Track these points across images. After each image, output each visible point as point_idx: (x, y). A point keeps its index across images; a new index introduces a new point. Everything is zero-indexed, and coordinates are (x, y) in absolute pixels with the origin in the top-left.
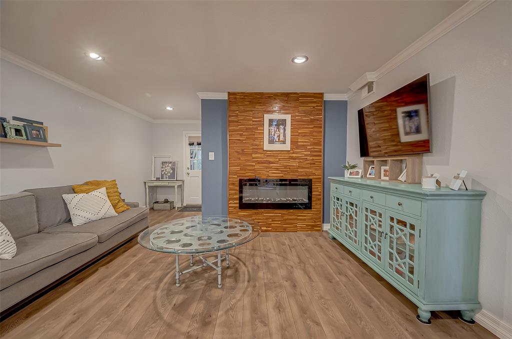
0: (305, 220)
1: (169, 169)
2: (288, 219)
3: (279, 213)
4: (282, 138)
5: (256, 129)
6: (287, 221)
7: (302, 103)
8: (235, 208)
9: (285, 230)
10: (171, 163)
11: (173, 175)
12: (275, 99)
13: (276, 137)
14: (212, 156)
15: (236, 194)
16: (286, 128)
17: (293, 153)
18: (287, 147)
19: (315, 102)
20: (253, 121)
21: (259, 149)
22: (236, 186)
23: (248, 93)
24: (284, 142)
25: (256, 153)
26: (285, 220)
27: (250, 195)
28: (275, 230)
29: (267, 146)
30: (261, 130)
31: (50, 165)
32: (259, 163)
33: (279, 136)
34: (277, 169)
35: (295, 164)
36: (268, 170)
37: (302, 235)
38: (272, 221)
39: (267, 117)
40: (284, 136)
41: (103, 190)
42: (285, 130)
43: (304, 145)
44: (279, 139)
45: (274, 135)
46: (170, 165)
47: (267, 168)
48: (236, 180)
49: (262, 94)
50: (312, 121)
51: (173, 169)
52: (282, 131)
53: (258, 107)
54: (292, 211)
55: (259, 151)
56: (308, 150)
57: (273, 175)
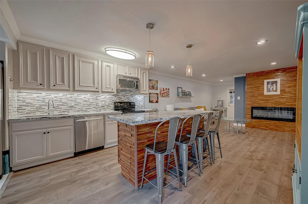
0: (291, 127)
1: (220, 103)
2: (279, 125)
3: (273, 122)
5: (260, 86)
6: (278, 127)
7: (288, 72)
8: (249, 118)
9: (277, 130)
10: (221, 101)
11: (222, 106)
12: (271, 73)
13: (271, 89)
14: (239, 98)
15: (250, 113)
16: (278, 85)
17: (282, 95)
18: (278, 93)
20: (259, 83)
22: (250, 109)
23: (255, 73)
24: (276, 91)
25: (260, 96)
26: (277, 126)
27: (257, 113)
28: (271, 129)
29: (266, 93)
30: (263, 87)
31: (191, 101)
32: (261, 100)
33: (273, 89)
34: (272, 103)
35: (281, 100)
36: (267, 103)
37: (287, 133)
38: (269, 125)
39: (266, 81)
40: (276, 88)
41: (203, 108)
42: (276, 85)
43: (289, 92)
45: (270, 88)
46: (221, 102)
47: (266, 102)
48: (250, 107)
49: (263, 72)
52: (275, 86)
53: (261, 77)
54: (281, 122)
55: (261, 95)
56: (293, 94)
57: (269, 105)
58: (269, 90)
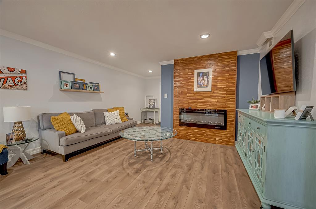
0: (221, 137)
1: (152, 103)
2: (209, 135)
3: (203, 130)
4: (206, 84)
5: (190, 79)
6: (209, 136)
7: (220, 60)
8: (177, 125)
9: (207, 141)
11: (154, 106)
12: (202, 60)
13: (202, 83)
14: (166, 96)
15: (178, 117)
16: (209, 77)
17: (214, 93)
18: (209, 89)
19: (230, 58)
20: (188, 75)
21: (191, 91)
22: (178, 112)
23: (185, 59)
24: (207, 86)
25: (190, 93)
26: (208, 135)
27: (186, 118)
28: (201, 140)
29: (196, 89)
30: (192, 80)
31: (101, 100)
32: (191, 99)
33: (204, 83)
34: (203, 103)
35: (213, 99)
36: (197, 104)
37: (218, 146)
38: (199, 135)
39: (196, 72)
40: (208, 82)
41: (118, 111)
42: (208, 78)
43: (221, 88)
44: (204, 85)
45: (201, 82)
46: (153, 100)
47: (196, 102)
48: (178, 109)
49: (194, 58)
50: (228, 71)
51: (154, 103)
52: (206, 79)
53: (191, 66)
54: (212, 130)
55: (191, 92)
56: (225, 91)
57: (200, 107)
58: (199, 85)
